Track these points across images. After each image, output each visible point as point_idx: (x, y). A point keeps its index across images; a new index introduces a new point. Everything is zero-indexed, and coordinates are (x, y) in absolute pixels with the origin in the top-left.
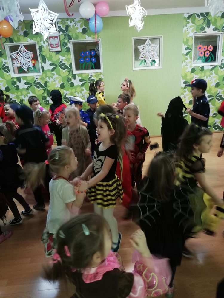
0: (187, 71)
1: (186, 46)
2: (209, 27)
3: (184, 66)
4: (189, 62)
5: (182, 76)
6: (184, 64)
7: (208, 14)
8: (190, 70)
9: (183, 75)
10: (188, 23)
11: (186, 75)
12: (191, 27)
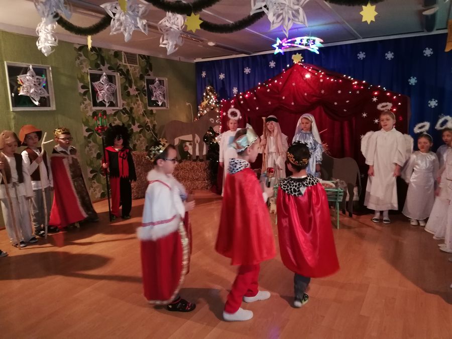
0: (88, 115)
1: (82, 84)
2: (104, 65)
3: (83, 108)
4: (89, 104)
5: (83, 122)
6: (83, 106)
7: (100, 49)
8: (91, 113)
9: (84, 120)
10: (81, 55)
11: (87, 120)
12: (84, 61)
